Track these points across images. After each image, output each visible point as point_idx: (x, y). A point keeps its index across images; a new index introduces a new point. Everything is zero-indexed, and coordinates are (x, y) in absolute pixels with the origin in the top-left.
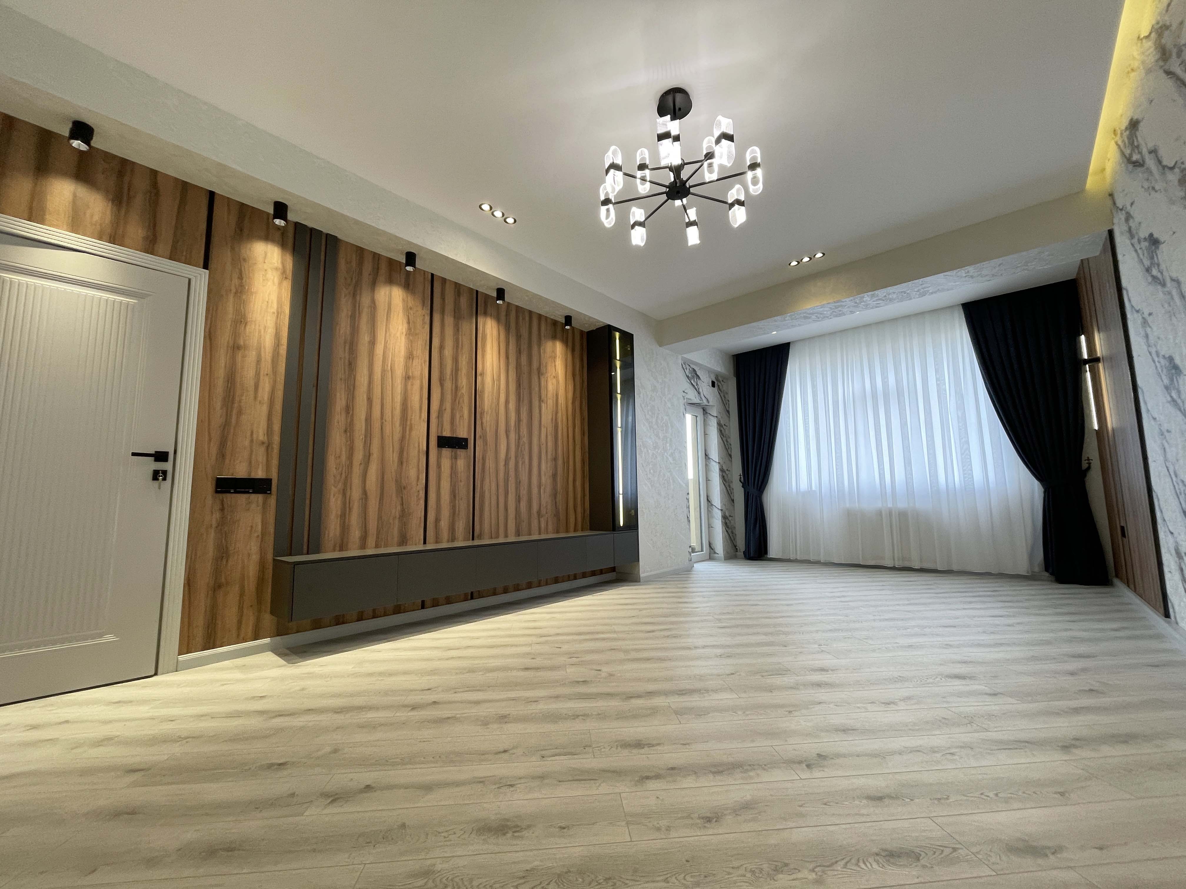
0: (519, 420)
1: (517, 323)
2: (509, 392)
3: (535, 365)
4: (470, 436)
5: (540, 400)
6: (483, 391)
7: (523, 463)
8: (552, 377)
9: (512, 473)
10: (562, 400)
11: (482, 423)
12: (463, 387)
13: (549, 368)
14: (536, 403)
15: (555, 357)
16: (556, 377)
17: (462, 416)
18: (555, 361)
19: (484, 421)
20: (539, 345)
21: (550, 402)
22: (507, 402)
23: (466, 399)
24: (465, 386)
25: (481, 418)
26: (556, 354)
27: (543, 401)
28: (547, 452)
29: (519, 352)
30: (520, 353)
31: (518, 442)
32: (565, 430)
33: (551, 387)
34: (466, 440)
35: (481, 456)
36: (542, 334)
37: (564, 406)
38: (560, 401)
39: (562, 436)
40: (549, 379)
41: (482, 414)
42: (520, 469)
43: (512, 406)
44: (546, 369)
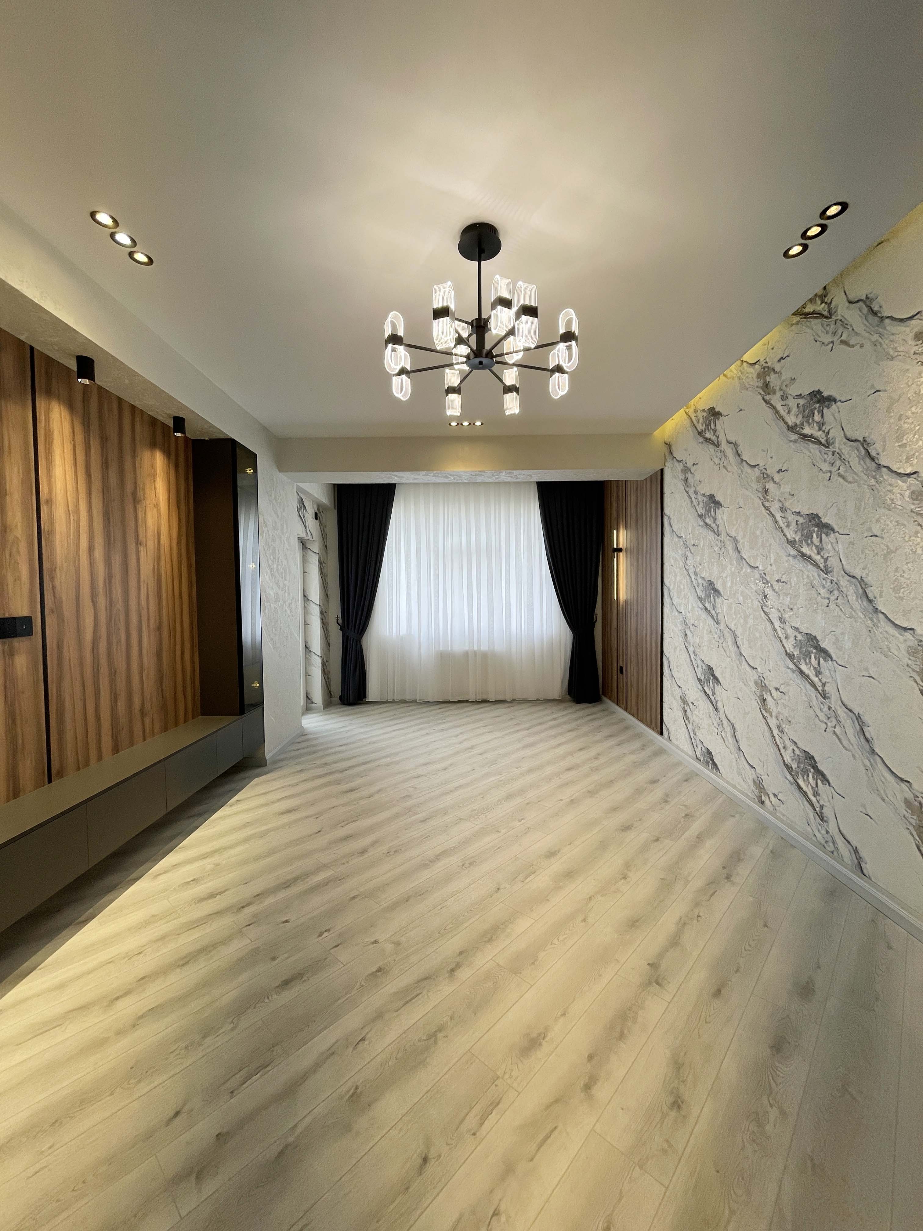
0: (109, 578)
1: (101, 417)
2: (93, 533)
3: (129, 488)
4: (36, 611)
5: (138, 542)
6: (51, 532)
7: (119, 641)
8: (152, 506)
9: (103, 661)
10: (164, 540)
11: (54, 587)
12: (16, 526)
13: (147, 492)
14: (132, 547)
15: (155, 475)
16: (157, 506)
17: (17, 579)
18: (154, 481)
19: (57, 583)
20: (134, 455)
21: (151, 544)
22: (91, 549)
23: (23, 547)
24: (19, 524)
25: (52, 579)
26: (155, 471)
27: (140, 544)
28: (148, 620)
29: (105, 465)
30: (107, 468)
31: (111, 609)
32: (170, 585)
33: (151, 521)
34: (28, 620)
35: (55, 642)
36: (137, 438)
37: (167, 549)
38: (162, 542)
39: (167, 592)
40: (148, 509)
41: (53, 570)
42: (115, 653)
43: (99, 553)
44: (144, 494)
